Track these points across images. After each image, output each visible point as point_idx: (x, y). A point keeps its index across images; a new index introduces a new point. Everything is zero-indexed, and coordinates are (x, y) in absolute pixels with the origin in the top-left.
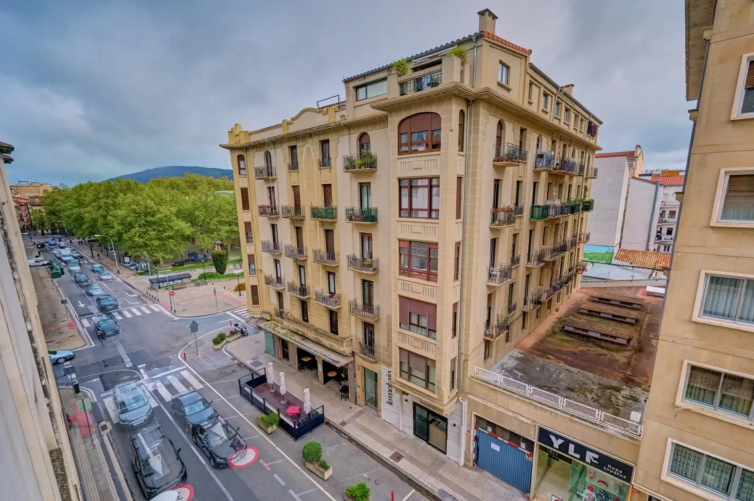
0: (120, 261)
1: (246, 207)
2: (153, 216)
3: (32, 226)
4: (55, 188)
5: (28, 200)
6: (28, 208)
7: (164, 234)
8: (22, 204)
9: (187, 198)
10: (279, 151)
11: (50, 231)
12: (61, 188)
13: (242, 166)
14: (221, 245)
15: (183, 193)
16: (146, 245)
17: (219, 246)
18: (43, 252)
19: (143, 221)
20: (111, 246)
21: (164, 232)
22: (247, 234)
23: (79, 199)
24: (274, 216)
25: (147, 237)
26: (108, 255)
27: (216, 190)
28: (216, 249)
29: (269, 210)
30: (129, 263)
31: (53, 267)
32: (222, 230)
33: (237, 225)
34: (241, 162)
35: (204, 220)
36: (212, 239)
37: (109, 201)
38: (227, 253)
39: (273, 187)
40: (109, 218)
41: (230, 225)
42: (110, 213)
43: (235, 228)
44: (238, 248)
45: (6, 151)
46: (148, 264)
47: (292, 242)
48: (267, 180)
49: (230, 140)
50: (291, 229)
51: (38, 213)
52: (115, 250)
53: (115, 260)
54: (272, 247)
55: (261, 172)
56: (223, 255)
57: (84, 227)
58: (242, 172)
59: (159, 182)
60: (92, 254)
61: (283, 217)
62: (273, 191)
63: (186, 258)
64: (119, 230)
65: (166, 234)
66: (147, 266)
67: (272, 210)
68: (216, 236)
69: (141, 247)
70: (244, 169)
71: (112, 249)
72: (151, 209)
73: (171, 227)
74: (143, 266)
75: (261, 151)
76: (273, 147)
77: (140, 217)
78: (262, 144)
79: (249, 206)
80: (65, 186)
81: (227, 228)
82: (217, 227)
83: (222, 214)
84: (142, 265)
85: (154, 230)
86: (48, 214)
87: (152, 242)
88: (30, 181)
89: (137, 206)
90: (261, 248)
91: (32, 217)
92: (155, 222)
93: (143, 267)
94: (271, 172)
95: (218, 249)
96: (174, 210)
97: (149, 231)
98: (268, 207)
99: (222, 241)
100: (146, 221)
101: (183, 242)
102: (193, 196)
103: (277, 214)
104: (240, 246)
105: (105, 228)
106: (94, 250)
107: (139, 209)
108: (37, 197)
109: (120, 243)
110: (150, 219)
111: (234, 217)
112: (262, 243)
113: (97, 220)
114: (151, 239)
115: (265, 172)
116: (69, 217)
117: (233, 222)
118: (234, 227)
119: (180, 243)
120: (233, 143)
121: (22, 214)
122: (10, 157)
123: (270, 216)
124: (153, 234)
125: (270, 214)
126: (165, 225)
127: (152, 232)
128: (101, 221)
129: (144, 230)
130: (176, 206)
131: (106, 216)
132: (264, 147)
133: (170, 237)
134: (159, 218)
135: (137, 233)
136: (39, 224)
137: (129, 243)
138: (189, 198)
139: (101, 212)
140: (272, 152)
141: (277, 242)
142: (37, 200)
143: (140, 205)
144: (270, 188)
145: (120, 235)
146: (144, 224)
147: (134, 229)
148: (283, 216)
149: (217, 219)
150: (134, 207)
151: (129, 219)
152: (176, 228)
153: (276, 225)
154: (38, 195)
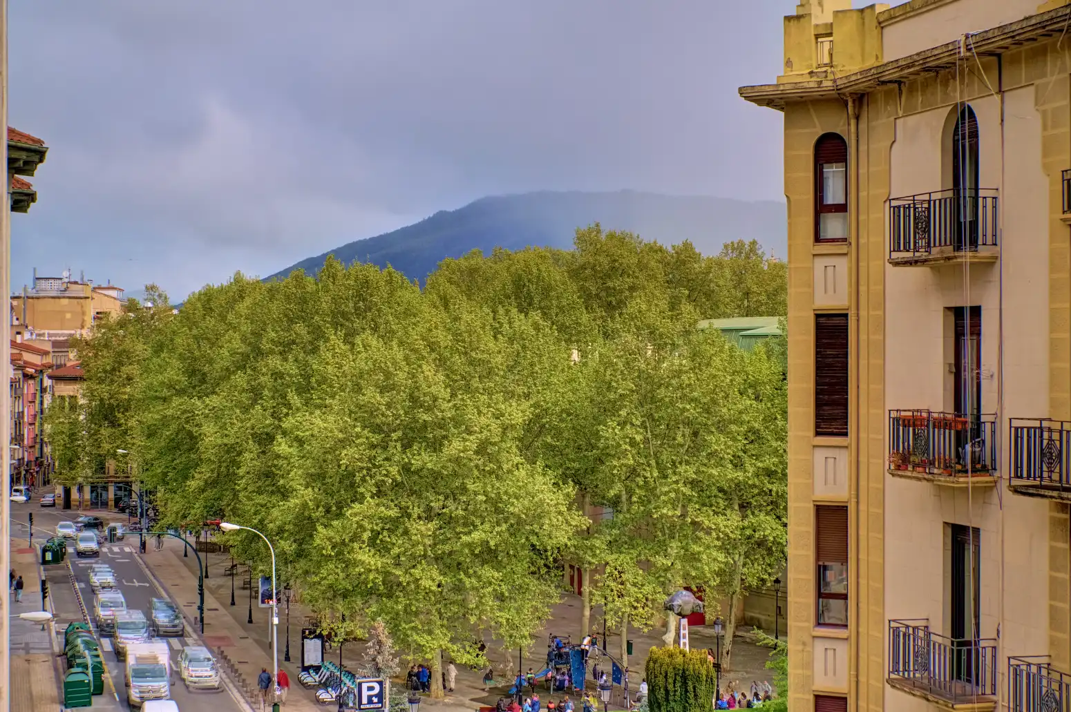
0: (287, 659)
1: (832, 419)
2: (436, 446)
3: (40, 465)
4: (131, 306)
5: (46, 353)
6: (43, 390)
7: (465, 538)
8: (31, 371)
9: (575, 356)
10: (1022, 103)
11: (87, 495)
12: (149, 305)
13: (833, 195)
14: (696, 618)
15: (562, 328)
16: (391, 588)
17: (685, 622)
18: (55, 580)
19: (394, 470)
20: (267, 579)
21: (470, 526)
22: (821, 571)
23: (197, 353)
24: (970, 480)
25: (398, 545)
26: (250, 621)
27: (706, 316)
28: (670, 637)
29: (943, 442)
30: (317, 669)
31: (74, 656)
32: (708, 531)
33: (777, 506)
34: (833, 173)
35: (633, 472)
36: (661, 577)
37: (291, 368)
38: (717, 666)
39: (976, 311)
40: (282, 446)
41: (744, 506)
42: (286, 425)
43: (767, 525)
44: (771, 640)
45: (26, 163)
46: (387, 685)
47: (1053, 643)
48: (945, 271)
49: (788, 63)
50: (1054, 566)
51: (67, 410)
52: (279, 600)
53: (271, 645)
54: (941, 666)
55: (923, 224)
56: (698, 678)
57: (193, 484)
58: (833, 226)
59: (472, 271)
60: (201, 608)
61: (1016, 490)
62: (976, 331)
63: (538, 671)
64: (305, 506)
65: (476, 536)
66: (380, 696)
67: (960, 442)
68: (678, 566)
69: (371, 592)
70: (842, 208)
71: (267, 596)
72: (429, 409)
73: (496, 506)
74: (365, 693)
75: (929, 107)
76: (990, 82)
77: (385, 448)
78: (937, 69)
79: (845, 418)
80: (160, 296)
81: (730, 522)
82: (683, 516)
83: (717, 441)
84: (365, 686)
85: (429, 515)
86: (92, 416)
87: (417, 572)
88: (65, 274)
89: (383, 390)
90: (887, 664)
91: (48, 428)
92: (436, 475)
93: (365, 700)
94: (974, 224)
95: (677, 641)
96: (519, 413)
97: (409, 516)
98: (942, 424)
99: (699, 593)
100: (406, 469)
101: (533, 583)
102: (598, 349)
103: (984, 469)
104: (781, 631)
105: (260, 492)
106: (212, 592)
107: (389, 406)
108: (72, 343)
109: (302, 564)
110: (423, 459)
111: (770, 462)
112: (896, 632)
113: (239, 454)
114: (415, 560)
115: (940, 225)
116: (151, 434)
117: (762, 493)
118: (762, 516)
119: (522, 589)
120: (799, 77)
121: (21, 415)
122: (28, 186)
123: (944, 480)
124: (422, 530)
125: (948, 468)
126: (476, 494)
127: (421, 526)
128: (250, 460)
129: (394, 512)
130: (527, 396)
131: (270, 438)
132: (945, 84)
133: (488, 555)
134: (457, 460)
135: (366, 523)
136: (61, 460)
137: (331, 573)
138: (584, 354)
139: (260, 417)
140: (986, 111)
141: (969, 635)
142: (72, 355)
143: (393, 387)
144: (958, 312)
145: (304, 526)
146: (397, 485)
147: (357, 506)
148: (1016, 482)
149: (690, 472)
150: (371, 395)
151: (348, 455)
152: (516, 507)
153: (977, 531)
154: (78, 333)
